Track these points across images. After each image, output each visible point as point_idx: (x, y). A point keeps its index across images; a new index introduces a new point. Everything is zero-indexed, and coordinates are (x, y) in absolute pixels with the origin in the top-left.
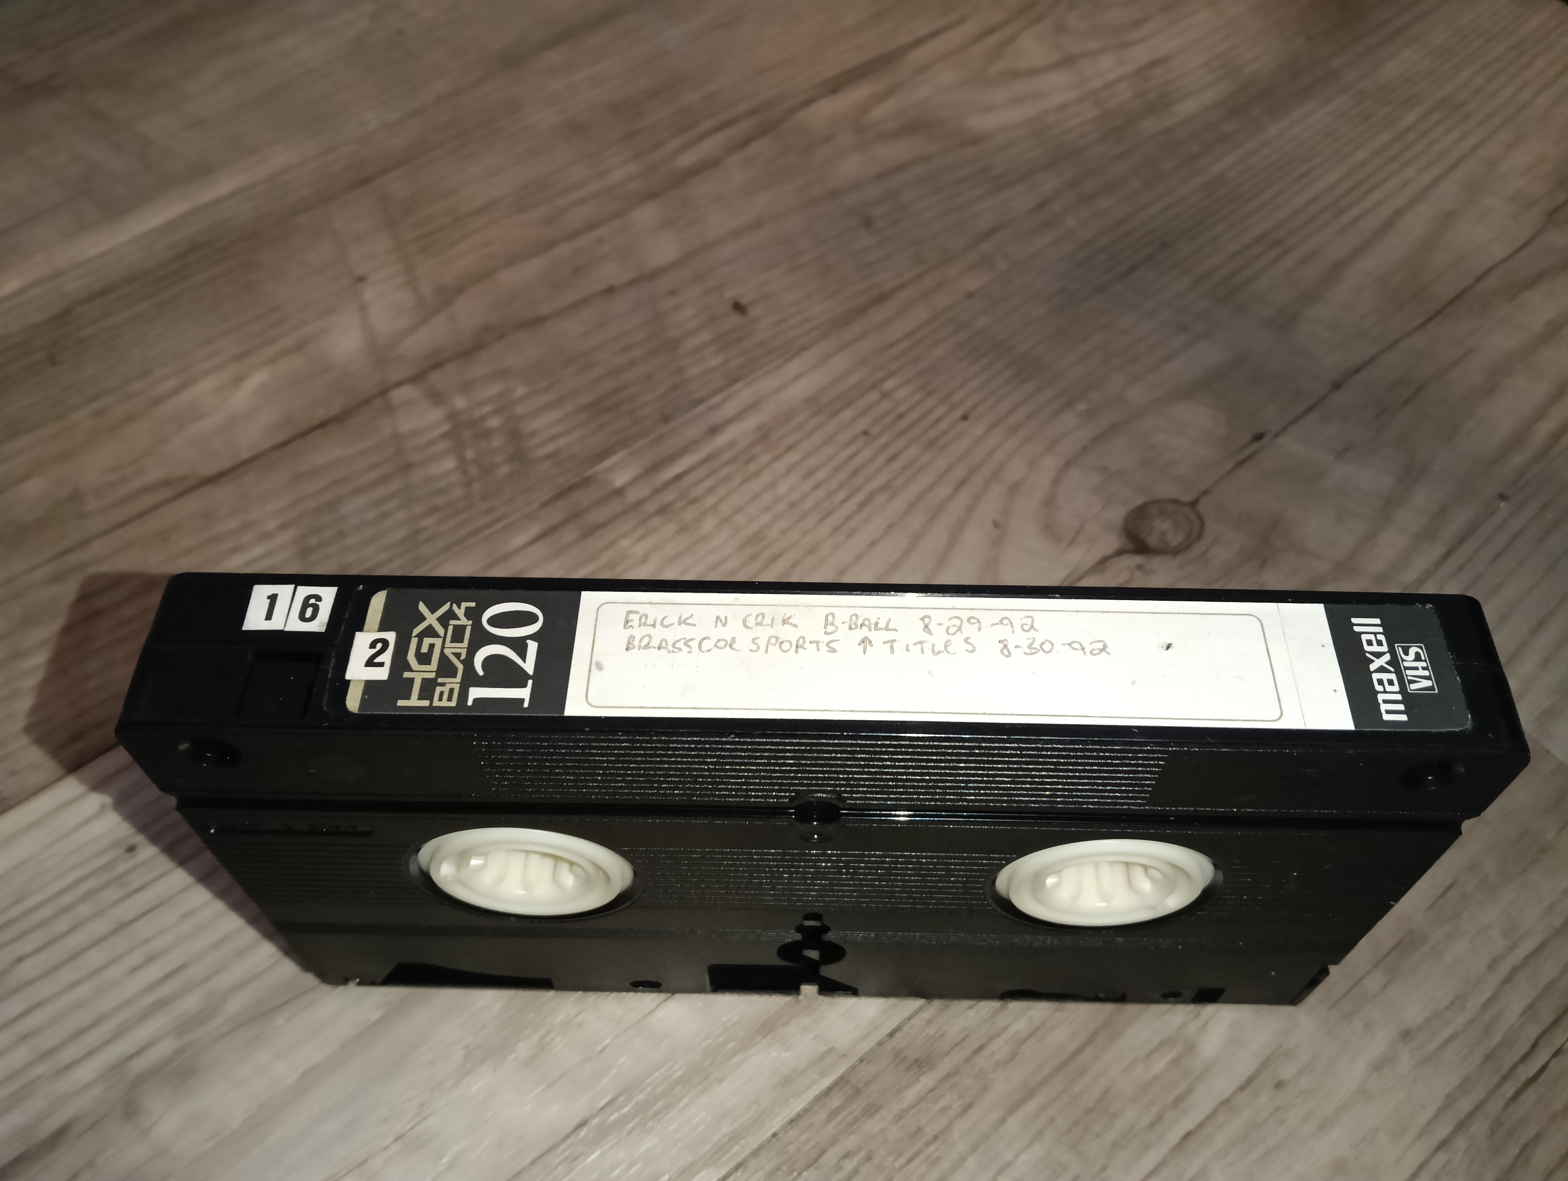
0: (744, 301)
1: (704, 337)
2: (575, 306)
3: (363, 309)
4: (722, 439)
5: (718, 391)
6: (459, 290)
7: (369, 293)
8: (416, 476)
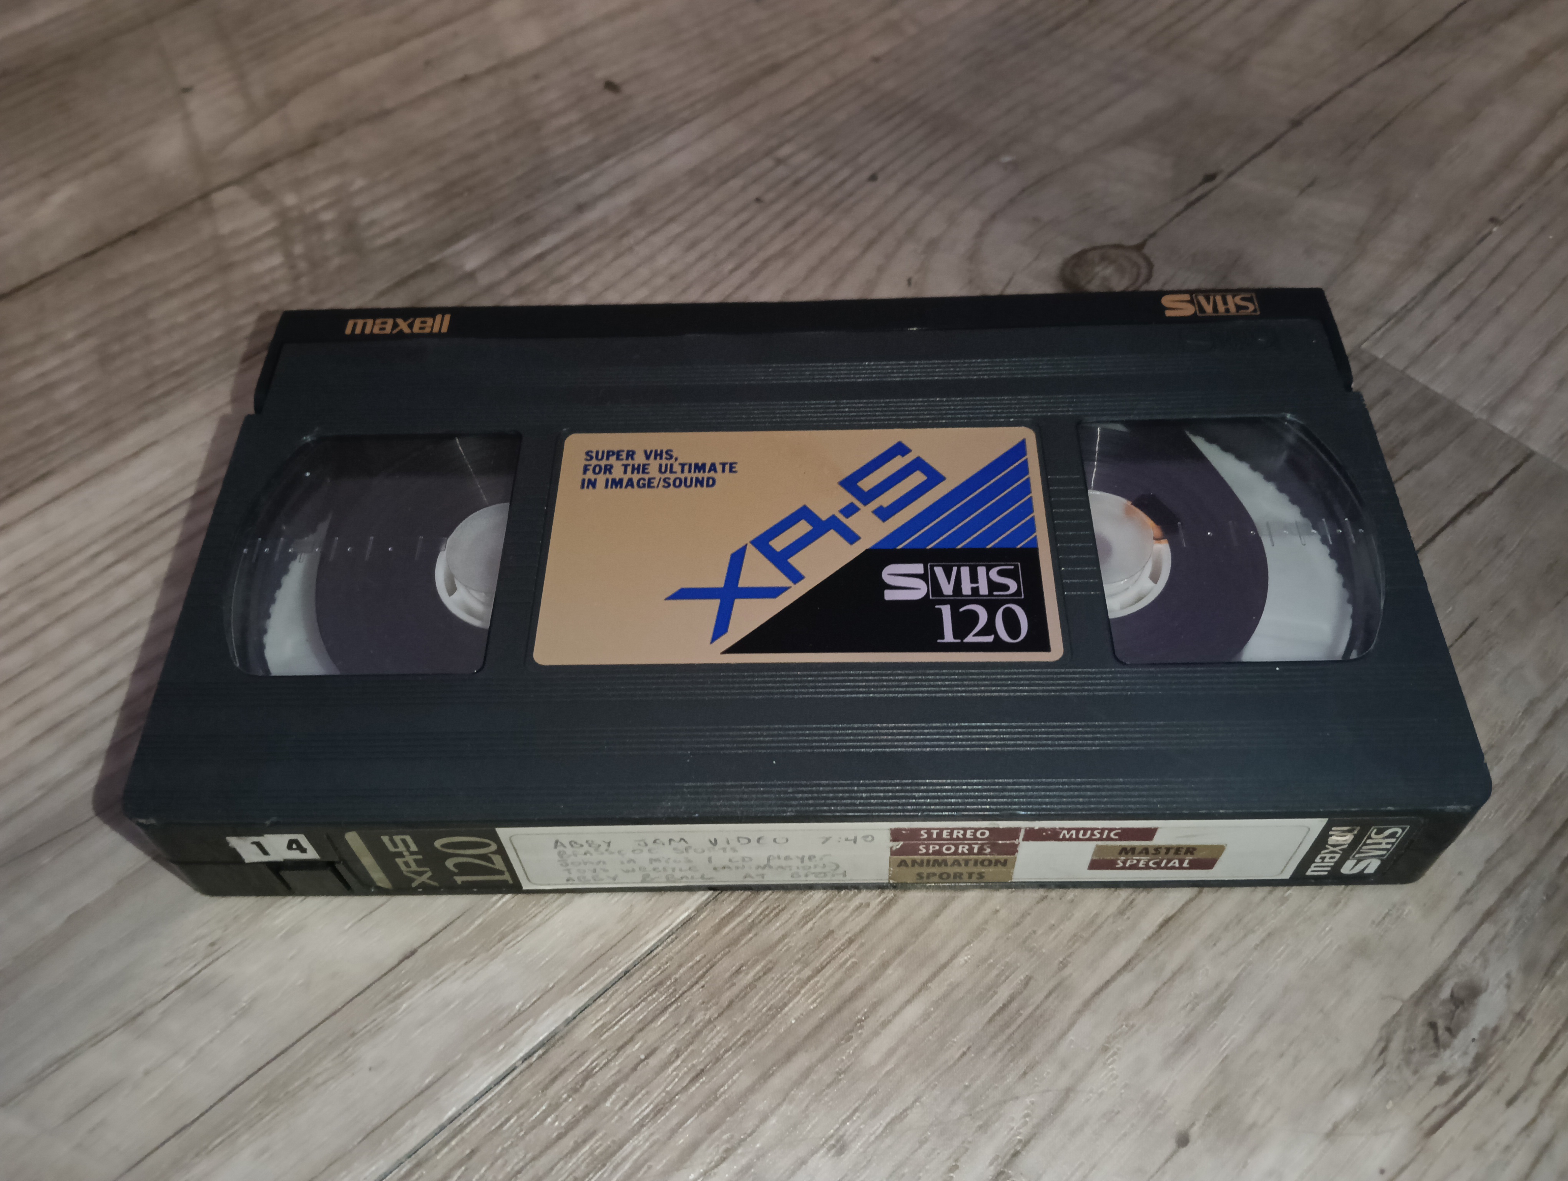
0: (617, 80)
1: (573, 116)
2: (424, 98)
3: (187, 117)
4: (591, 216)
5: (587, 168)
6: (294, 92)
7: (194, 103)
8: (237, 275)
